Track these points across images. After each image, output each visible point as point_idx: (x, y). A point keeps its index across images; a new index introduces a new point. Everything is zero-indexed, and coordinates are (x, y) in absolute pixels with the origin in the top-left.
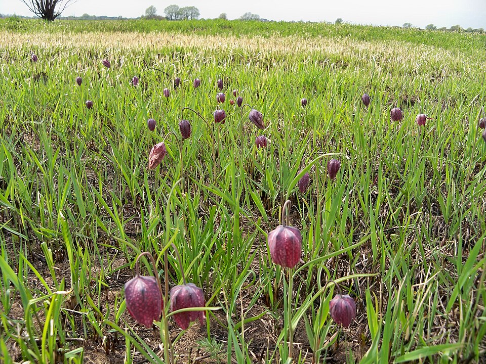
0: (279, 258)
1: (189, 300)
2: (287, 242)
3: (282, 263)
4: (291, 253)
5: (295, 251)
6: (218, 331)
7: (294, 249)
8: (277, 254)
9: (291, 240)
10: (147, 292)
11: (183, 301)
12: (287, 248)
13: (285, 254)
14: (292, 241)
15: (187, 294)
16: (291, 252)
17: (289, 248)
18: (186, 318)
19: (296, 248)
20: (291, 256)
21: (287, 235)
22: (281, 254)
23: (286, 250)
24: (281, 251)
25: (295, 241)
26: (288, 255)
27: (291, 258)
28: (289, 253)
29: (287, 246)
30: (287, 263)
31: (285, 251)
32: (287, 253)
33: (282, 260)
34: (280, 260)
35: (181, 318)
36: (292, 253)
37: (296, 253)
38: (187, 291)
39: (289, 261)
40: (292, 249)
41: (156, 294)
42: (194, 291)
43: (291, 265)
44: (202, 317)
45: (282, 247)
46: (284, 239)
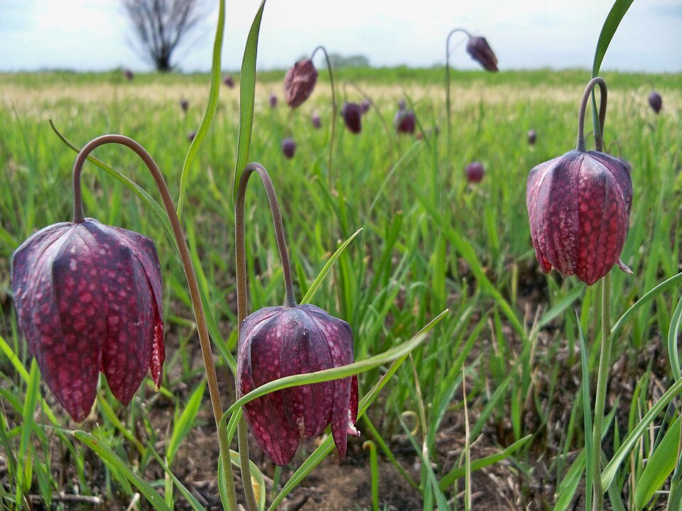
0: (556, 239)
1: (298, 352)
2: (584, 190)
3: (561, 258)
4: (596, 229)
5: (608, 222)
6: (396, 498)
7: (605, 217)
8: (550, 226)
9: (598, 188)
10: (77, 275)
11: (276, 355)
12: (583, 207)
13: (576, 228)
14: (603, 188)
15: (295, 332)
16: (595, 224)
17: (590, 208)
18: (285, 420)
19: (614, 213)
20: (592, 237)
21: (589, 169)
22: (562, 225)
23: (581, 215)
24: (562, 216)
25: (611, 192)
26: (584, 234)
27: (591, 247)
28: (588, 228)
29: (587, 201)
30: (579, 260)
31: (575, 216)
32: (581, 225)
33: (563, 246)
34: (559, 248)
35: (269, 422)
36: (599, 227)
37: (610, 231)
38: (293, 324)
39: (584, 254)
40: (599, 216)
41: (115, 294)
42: (322, 328)
43: (590, 273)
44: (345, 425)
45: (569, 203)
46: (578, 179)
